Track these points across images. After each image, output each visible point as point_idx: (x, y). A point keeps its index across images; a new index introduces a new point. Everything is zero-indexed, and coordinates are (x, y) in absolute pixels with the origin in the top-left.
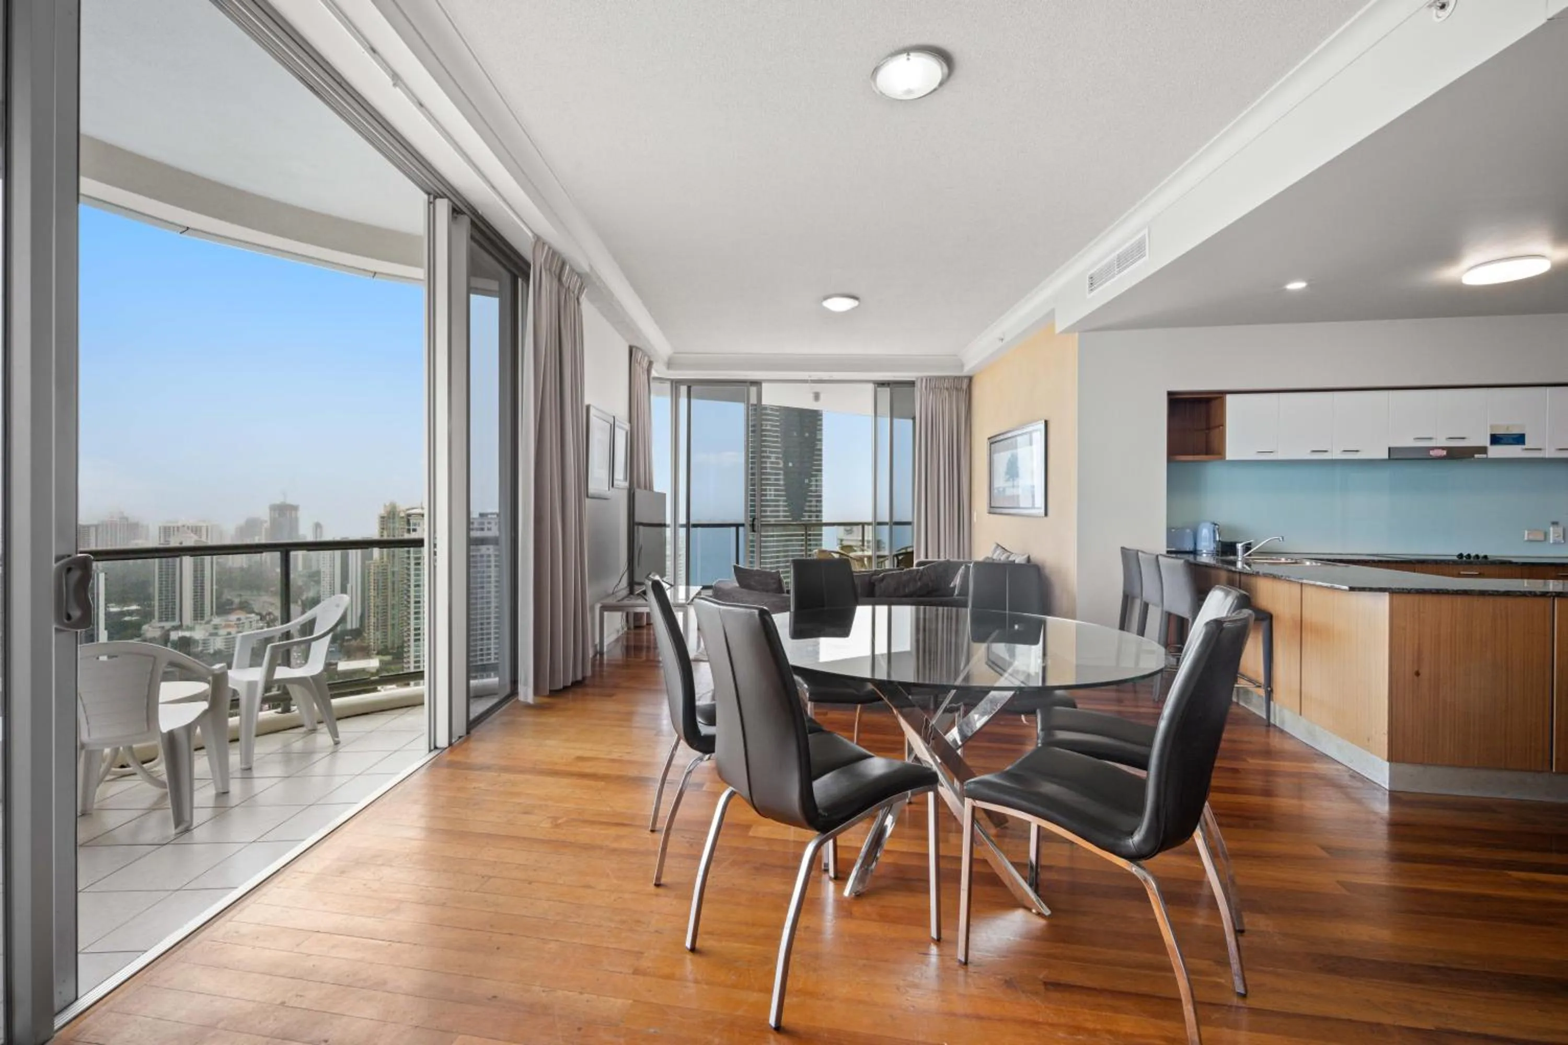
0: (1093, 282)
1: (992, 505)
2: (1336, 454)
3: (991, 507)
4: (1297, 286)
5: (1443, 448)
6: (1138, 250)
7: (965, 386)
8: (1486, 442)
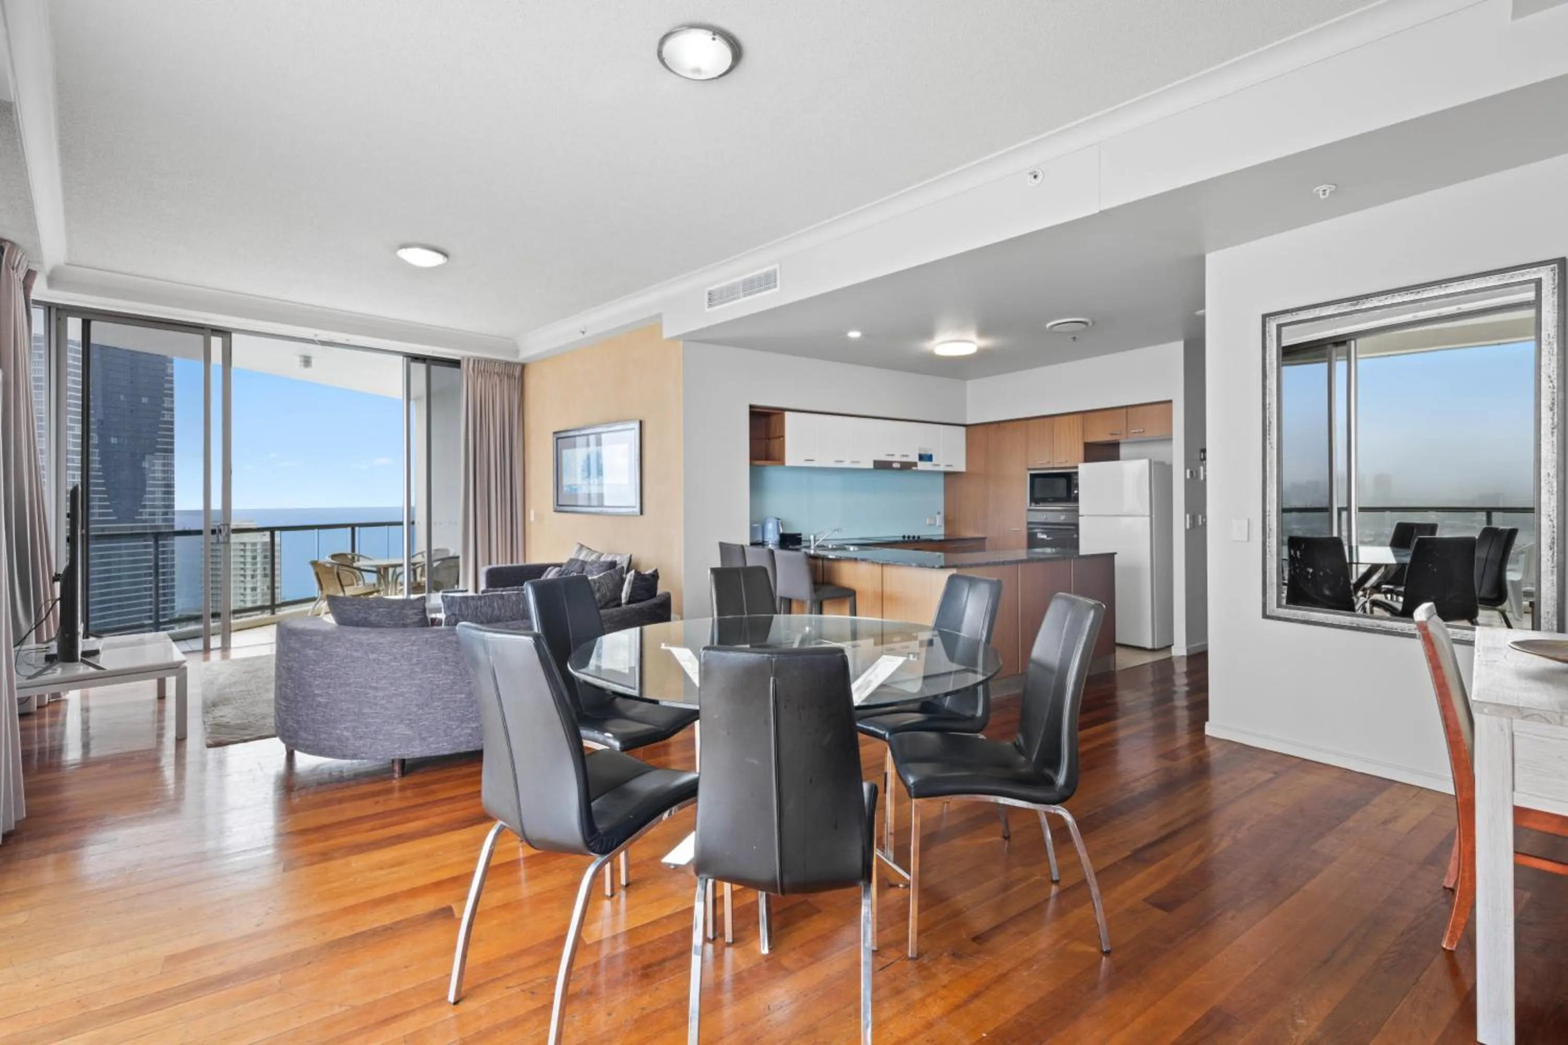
0: (712, 299)
1: (560, 503)
2: (847, 464)
3: (558, 505)
4: (855, 334)
5: (898, 462)
6: (768, 281)
7: (517, 374)
8: (916, 459)
